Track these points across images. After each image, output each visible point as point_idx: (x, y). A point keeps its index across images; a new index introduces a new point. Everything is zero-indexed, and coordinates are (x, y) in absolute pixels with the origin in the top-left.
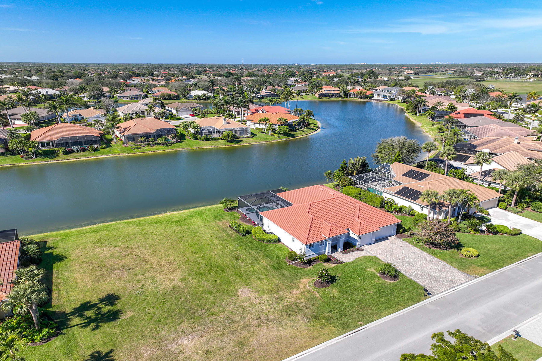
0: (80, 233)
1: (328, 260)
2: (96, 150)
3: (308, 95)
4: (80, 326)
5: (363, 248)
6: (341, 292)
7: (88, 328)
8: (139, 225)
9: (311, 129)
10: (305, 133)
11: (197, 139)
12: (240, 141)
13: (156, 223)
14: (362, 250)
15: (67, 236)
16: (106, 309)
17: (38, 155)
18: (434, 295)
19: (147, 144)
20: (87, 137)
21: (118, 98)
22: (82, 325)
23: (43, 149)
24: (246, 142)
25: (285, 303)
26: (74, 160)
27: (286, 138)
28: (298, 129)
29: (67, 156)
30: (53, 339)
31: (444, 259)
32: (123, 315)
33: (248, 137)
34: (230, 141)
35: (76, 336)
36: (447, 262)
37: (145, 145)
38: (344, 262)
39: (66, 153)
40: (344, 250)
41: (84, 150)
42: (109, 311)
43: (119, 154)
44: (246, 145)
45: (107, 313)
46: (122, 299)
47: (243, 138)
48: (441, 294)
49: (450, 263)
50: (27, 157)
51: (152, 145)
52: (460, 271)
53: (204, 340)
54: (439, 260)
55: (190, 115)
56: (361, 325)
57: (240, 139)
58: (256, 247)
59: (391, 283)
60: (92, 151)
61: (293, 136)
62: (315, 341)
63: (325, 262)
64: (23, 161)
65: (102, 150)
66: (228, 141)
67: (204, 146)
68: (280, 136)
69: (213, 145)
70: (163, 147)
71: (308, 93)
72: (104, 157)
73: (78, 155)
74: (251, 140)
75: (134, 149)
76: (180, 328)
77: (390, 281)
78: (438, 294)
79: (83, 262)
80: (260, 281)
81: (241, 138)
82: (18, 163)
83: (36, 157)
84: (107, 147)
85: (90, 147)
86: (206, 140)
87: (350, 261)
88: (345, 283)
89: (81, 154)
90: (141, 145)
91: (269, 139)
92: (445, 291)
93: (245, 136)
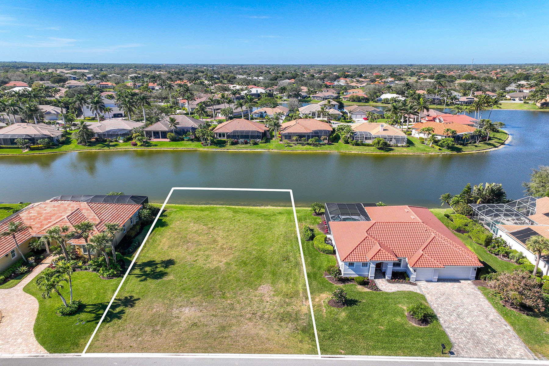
0: (192, 209)
1: (365, 283)
2: (255, 144)
3: (528, 103)
4: (136, 275)
5: (418, 283)
6: (349, 317)
7: (139, 279)
8: (236, 211)
9: (490, 144)
10: (478, 148)
11: (348, 143)
12: (392, 150)
13: (249, 213)
14: (415, 284)
15: (182, 209)
16: (160, 269)
17: (213, 143)
18: (457, 357)
19: (300, 143)
20: (253, 132)
21: (312, 98)
22: (138, 275)
23: (220, 139)
24: (398, 151)
25: (289, 309)
26: (236, 150)
27: (448, 152)
28: (470, 143)
29: (232, 146)
30: (115, 278)
31: (512, 324)
32: (166, 277)
33: (403, 146)
34: (379, 149)
35: (129, 281)
36: (515, 329)
37: (298, 143)
38: (381, 291)
39: (233, 144)
40: (392, 279)
41: (246, 143)
42: (160, 272)
43: (272, 150)
44: (397, 154)
45: (158, 272)
46: (175, 266)
47: (397, 146)
48: (468, 359)
49: (519, 331)
50: (205, 144)
51: (303, 145)
52: (523, 344)
53: (200, 314)
54: (506, 323)
55: (364, 118)
56: (341, 354)
57: (392, 148)
58: (309, 253)
59: (413, 326)
60: (252, 145)
61: (459, 150)
62: (284, 349)
63: (361, 285)
64: (201, 147)
65: (261, 144)
66: (378, 148)
67: (351, 151)
68: (441, 148)
69: (361, 151)
70: (312, 148)
71: (527, 101)
72: (259, 150)
73: (241, 146)
74: (405, 150)
75: (286, 146)
76: (192, 300)
77: (414, 324)
78: (463, 357)
79: (175, 231)
80: (286, 284)
81: (394, 146)
82: (198, 148)
83: (211, 145)
84: (265, 143)
85: (252, 141)
86: (356, 145)
87: (390, 291)
88: (362, 310)
89: (243, 146)
90: (294, 143)
91: (426, 150)
92: (478, 358)
93: (399, 145)
